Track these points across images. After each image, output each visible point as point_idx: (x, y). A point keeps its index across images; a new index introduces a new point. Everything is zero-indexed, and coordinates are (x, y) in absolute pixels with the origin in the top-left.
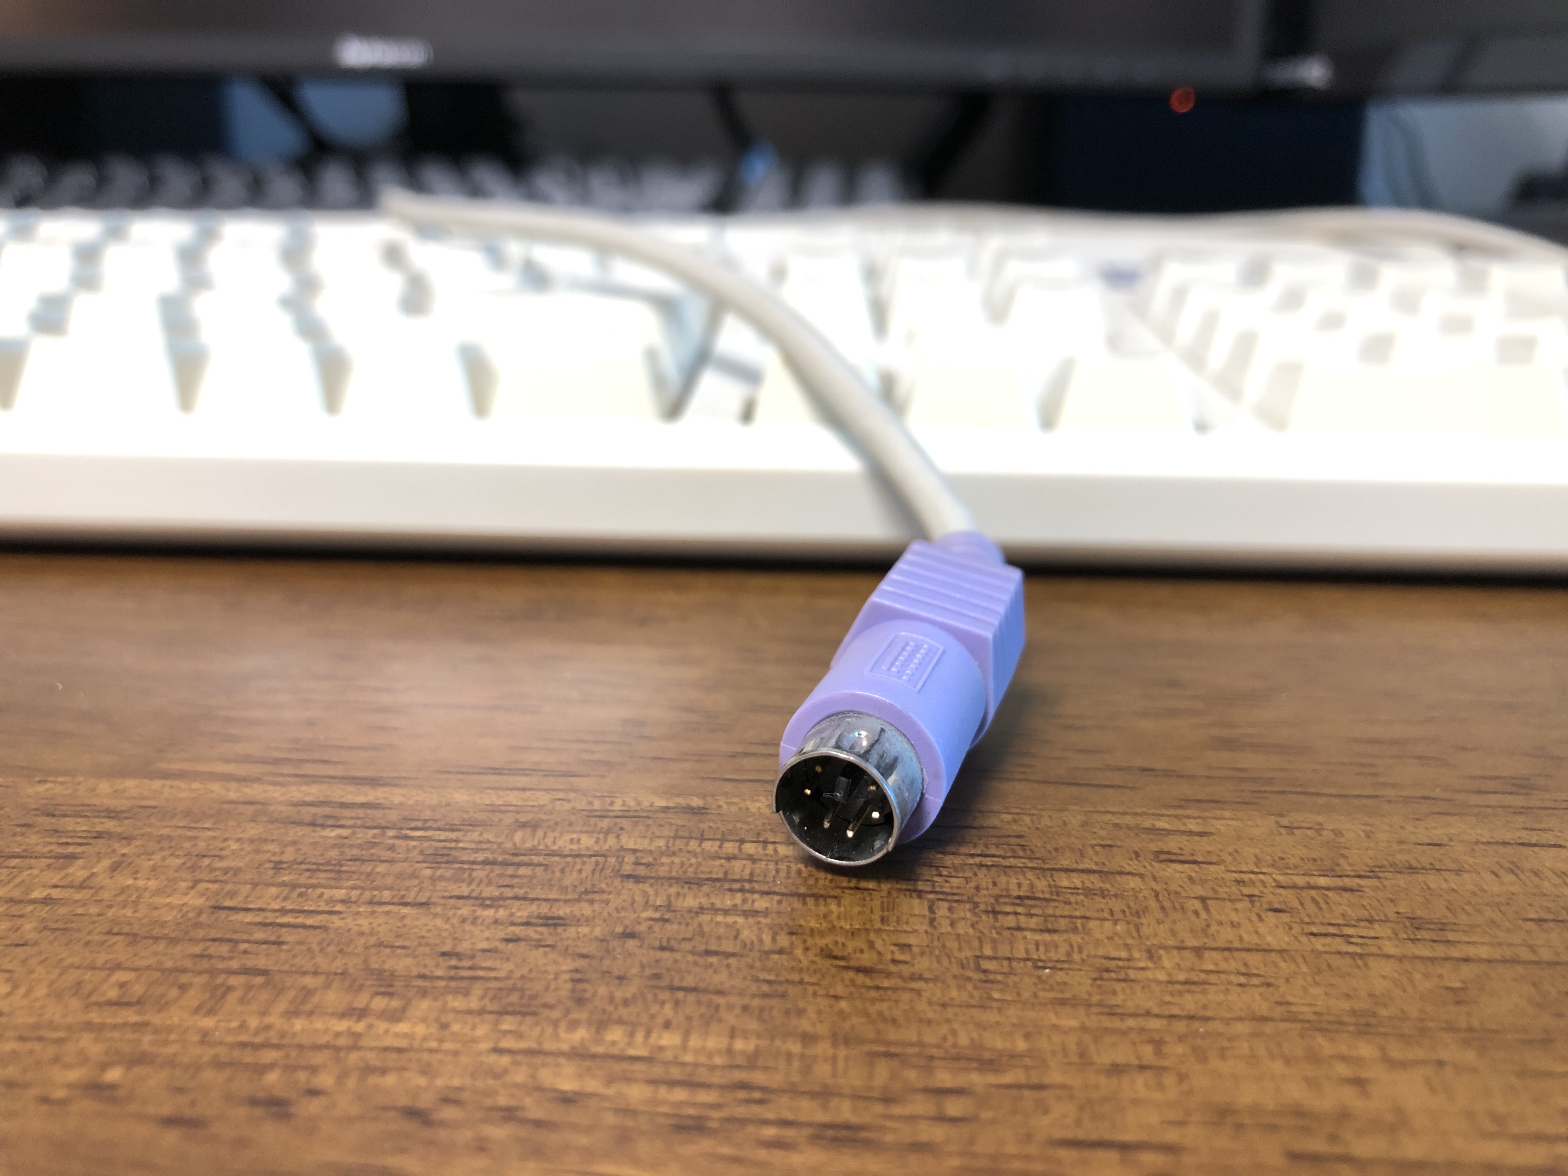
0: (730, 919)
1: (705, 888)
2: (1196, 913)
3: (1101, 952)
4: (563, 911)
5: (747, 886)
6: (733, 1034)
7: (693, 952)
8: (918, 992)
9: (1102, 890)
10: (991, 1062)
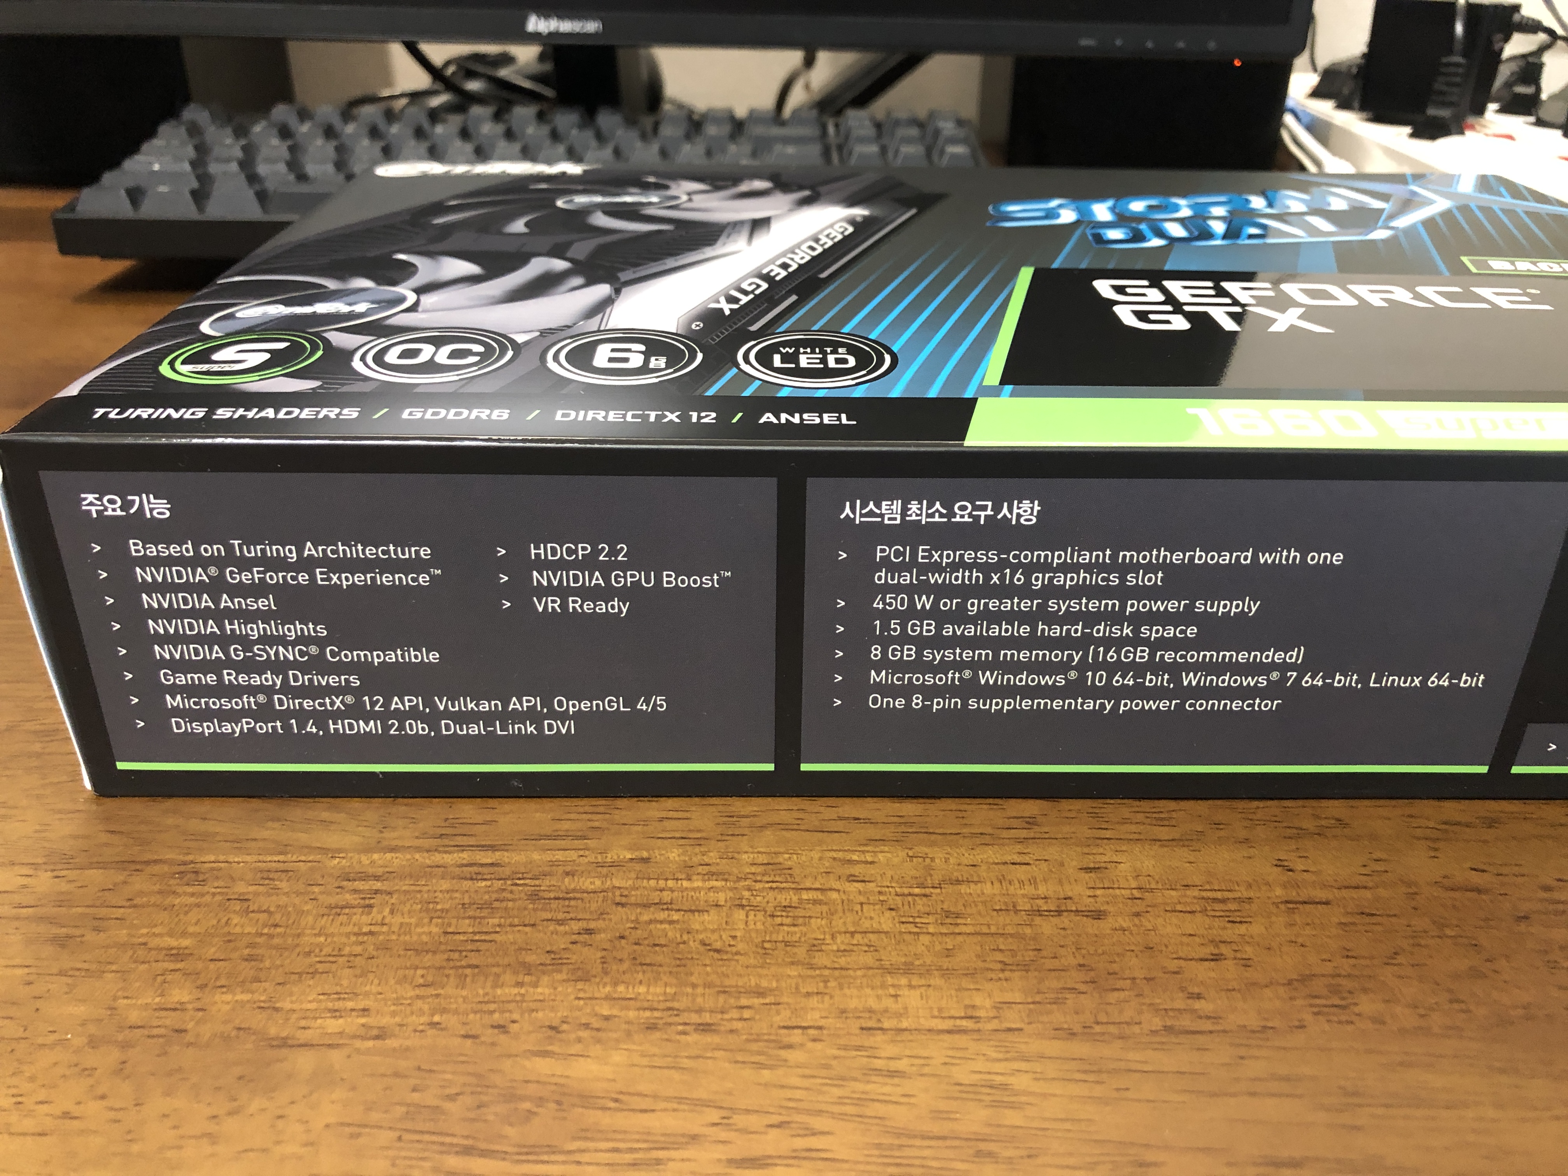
0: (663, 926)
1: (652, 909)
2: (857, 912)
3: (814, 936)
4: (592, 925)
5: (670, 907)
6: (666, 985)
7: (648, 945)
8: (737, 961)
9: (821, 900)
10: (762, 993)
